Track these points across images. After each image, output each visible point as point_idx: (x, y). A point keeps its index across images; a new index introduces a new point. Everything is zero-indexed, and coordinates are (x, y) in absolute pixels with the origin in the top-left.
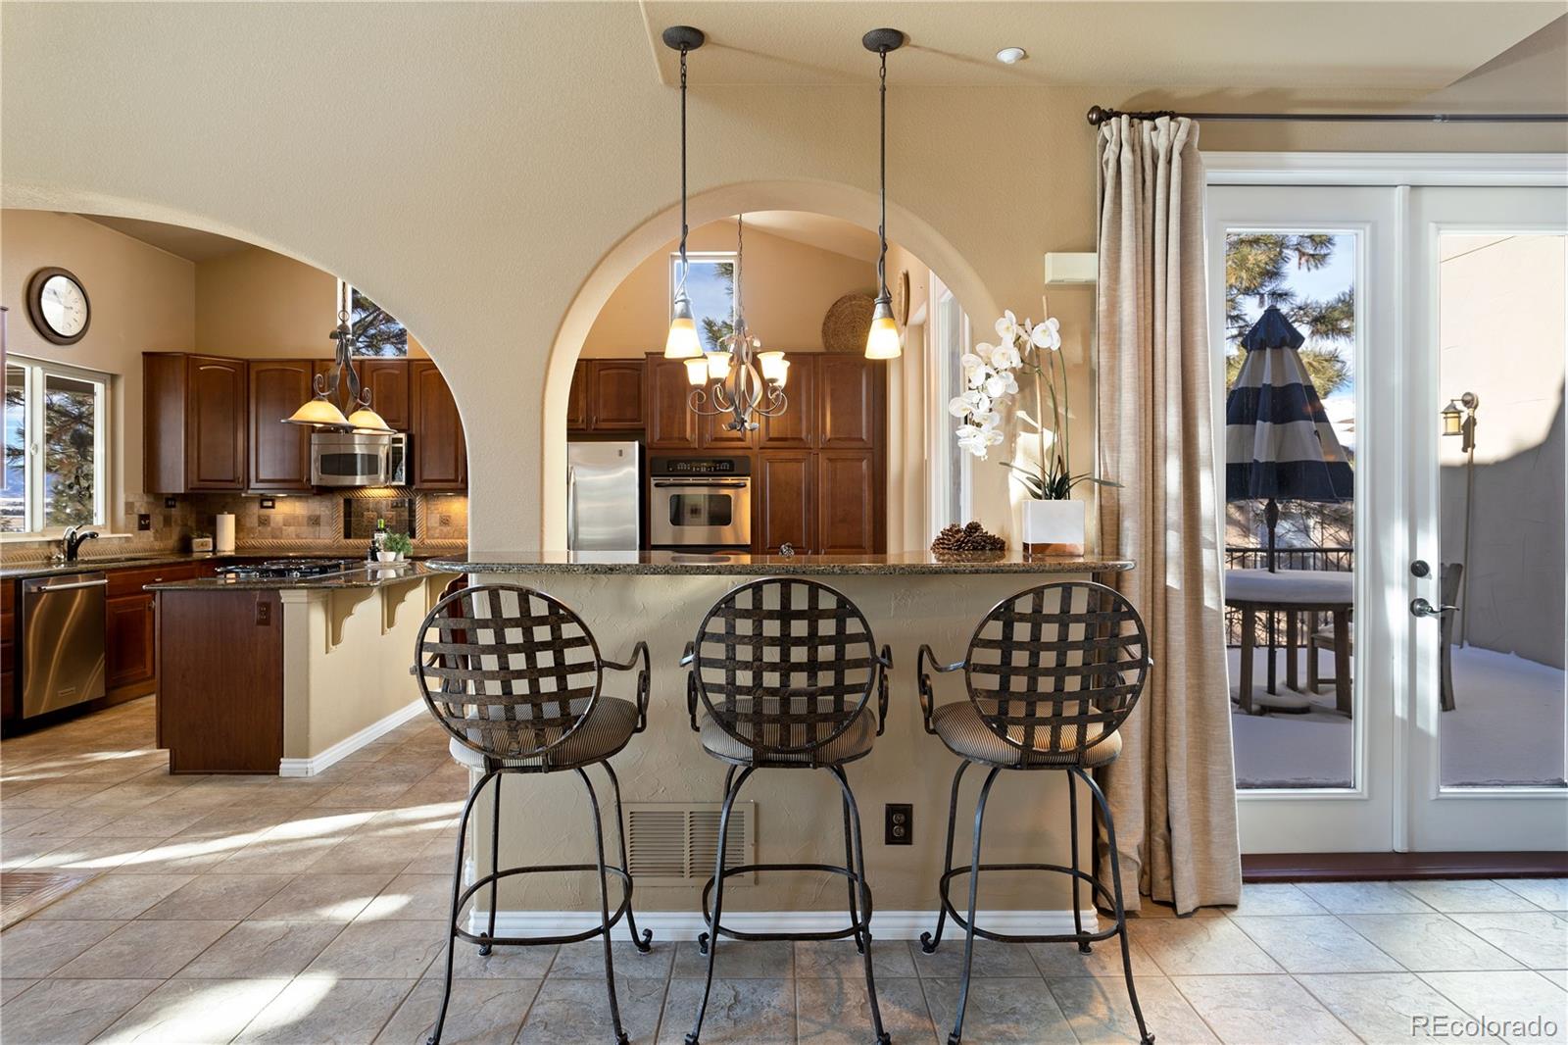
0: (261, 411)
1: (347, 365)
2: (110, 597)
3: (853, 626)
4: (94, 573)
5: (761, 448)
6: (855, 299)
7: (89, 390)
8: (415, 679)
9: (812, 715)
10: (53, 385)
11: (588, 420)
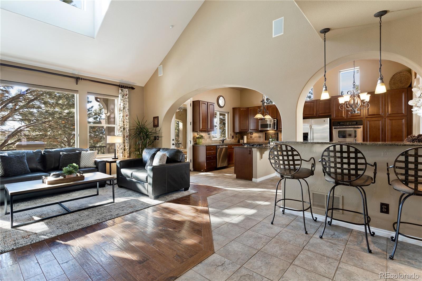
0: (250, 116)
1: (264, 107)
2: (228, 149)
3: (359, 155)
4: (226, 145)
5: (366, 118)
6: (401, 73)
7: (225, 115)
8: (269, 160)
9: (349, 174)
10: (221, 115)
11: (317, 114)
